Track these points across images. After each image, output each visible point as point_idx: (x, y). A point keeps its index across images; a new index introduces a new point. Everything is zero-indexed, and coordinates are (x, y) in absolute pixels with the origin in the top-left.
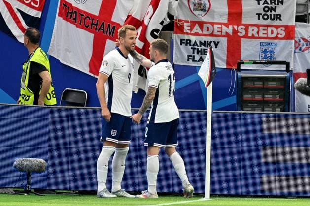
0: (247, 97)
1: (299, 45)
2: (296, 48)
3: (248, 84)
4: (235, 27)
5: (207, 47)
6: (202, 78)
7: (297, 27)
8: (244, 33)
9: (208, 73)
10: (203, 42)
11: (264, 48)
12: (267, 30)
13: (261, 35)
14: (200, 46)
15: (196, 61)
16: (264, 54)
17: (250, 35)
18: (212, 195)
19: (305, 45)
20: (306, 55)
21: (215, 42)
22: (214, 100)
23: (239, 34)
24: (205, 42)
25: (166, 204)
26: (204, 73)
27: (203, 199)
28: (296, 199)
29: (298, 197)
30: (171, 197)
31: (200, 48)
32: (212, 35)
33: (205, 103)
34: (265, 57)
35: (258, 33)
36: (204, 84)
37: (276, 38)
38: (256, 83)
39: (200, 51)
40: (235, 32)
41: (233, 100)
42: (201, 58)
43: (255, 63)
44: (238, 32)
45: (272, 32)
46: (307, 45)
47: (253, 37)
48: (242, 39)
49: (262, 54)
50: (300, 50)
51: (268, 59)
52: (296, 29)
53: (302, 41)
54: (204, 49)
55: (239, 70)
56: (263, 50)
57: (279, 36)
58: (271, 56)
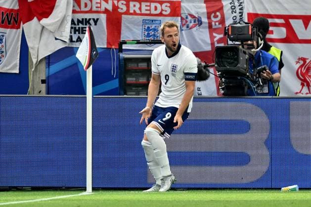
0: (130, 80)
1: (187, 22)
2: (183, 25)
3: (131, 66)
4: (116, 2)
5: (86, 24)
6: (80, 61)
7: (183, 2)
8: (125, 9)
9: (87, 55)
10: (81, 20)
11: (147, 26)
12: (150, 6)
13: (144, 11)
14: (78, 25)
15: (74, 42)
16: (146, 33)
17: (131, 11)
18: (94, 189)
19: (193, 22)
20: (194, 33)
21: (94, 19)
22: (94, 85)
23: (119, 10)
24: (83, 19)
25: (43, 199)
26: (83, 54)
27: (84, 193)
28: (187, 192)
29: (189, 189)
30: (49, 192)
31: (77, 27)
32: (91, 11)
33: (84, 86)
34: (148, 35)
35: (140, 9)
36: (83, 67)
37: (161, 14)
38: (140, 64)
39: (77, 31)
40: (115, 8)
41: (115, 84)
42: (79, 38)
43: (138, 42)
44: (118, 7)
45: (156, 8)
46: (195, 22)
47: (135, 13)
48: (123, 16)
49: (145, 33)
50: (188, 27)
51: (152, 38)
52: (182, 4)
53: (189, 18)
54: (82, 28)
55: (121, 50)
56: (146, 28)
57: (164, 13)
58: (154, 35)
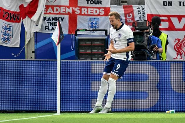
0: (82, 51)
3: (82, 43)
4: (74, 8)
5: (57, 21)
6: (53, 40)
7: (112, 8)
8: (79, 12)
9: (58, 37)
11: (91, 21)
12: (93, 10)
13: (89, 13)
14: (52, 21)
15: (50, 30)
17: (83, 13)
18: (62, 112)
21: (61, 18)
22: (61, 54)
23: (76, 13)
24: (55, 18)
25: (33, 118)
26: (55, 37)
27: (56, 114)
30: (36, 113)
32: (60, 13)
33: (56, 55)
34: (92, 27)
35: (87, 12)
36: (55, 44)
37: (99, 15)
38: (87, 42)
39: (52, 24)
40: (74, 12)
41: (73, 53)
42: (53, 28)
43: (86, 30)
44: (75, 11)
45: (96, 12)
47: (85, 14)
48: (78, 16)
49: (90, 25)
51: (94, 28)
54: (55, 23)
55: (76, 35)
56: (91, 23)
57: (101, 14)
58: (95, 26)
